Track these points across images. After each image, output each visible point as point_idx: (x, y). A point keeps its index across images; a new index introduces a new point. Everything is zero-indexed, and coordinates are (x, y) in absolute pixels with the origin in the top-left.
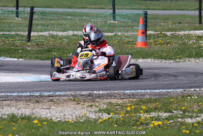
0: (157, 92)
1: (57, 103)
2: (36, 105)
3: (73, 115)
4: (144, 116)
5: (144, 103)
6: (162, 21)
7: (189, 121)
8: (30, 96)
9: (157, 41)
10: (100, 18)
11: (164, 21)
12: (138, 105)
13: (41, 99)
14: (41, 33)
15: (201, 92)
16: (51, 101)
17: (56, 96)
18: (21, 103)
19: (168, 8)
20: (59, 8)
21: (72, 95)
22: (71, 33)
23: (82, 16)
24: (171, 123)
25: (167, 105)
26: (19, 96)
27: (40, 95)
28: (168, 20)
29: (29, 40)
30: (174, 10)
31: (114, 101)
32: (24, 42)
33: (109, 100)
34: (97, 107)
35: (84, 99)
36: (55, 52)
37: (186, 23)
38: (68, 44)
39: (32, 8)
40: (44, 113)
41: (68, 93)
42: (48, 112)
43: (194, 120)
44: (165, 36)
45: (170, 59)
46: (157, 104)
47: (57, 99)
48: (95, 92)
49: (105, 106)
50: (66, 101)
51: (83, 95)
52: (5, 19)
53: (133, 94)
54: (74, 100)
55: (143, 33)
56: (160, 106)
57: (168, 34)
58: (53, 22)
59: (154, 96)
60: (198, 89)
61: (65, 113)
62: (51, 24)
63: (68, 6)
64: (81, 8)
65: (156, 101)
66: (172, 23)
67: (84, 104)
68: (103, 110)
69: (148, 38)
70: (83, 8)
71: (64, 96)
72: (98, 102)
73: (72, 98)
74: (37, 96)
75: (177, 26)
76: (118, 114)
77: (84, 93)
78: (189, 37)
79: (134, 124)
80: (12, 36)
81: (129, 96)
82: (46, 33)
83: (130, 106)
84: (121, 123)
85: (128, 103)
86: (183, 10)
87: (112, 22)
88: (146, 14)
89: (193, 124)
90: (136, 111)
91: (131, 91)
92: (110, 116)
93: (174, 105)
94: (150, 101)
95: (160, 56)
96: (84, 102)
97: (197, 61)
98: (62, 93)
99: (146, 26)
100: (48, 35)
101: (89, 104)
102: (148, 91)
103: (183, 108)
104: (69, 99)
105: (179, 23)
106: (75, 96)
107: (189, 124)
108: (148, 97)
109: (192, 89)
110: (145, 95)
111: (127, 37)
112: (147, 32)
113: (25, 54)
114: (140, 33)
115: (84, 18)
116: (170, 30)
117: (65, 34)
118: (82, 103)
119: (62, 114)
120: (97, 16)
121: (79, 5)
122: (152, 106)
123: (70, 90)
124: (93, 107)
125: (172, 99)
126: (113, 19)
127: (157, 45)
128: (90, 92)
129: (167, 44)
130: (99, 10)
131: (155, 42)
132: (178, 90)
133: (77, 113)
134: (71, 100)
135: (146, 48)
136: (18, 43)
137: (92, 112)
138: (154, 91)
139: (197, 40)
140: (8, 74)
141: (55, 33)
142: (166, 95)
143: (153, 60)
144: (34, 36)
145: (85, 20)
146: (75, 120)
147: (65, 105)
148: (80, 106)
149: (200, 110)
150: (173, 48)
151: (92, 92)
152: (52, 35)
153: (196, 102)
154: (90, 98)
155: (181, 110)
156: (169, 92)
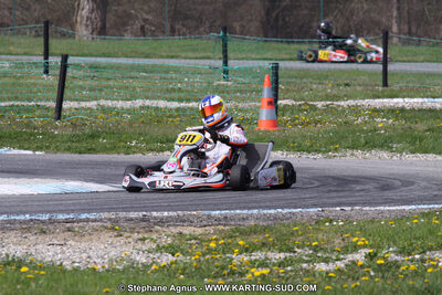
0: (270, 214)
1: (79, 235)
2: (40, 238)
3: (106, 257)
4: (238, 258)
5: (243, 233)
6: (314, 81)
7: (322, 267)
8: (32, 220)
9: (297, 119)
10: (199, 76)
11: (318, 81)
12: (231, 237)
13: (51, 227)
14: (83, 104)
15: (353, 213)
16: (69, 230)
17: (81, 221)
18: (12, 234)
20: (127, 57)
21: (110, 219)
22: (139, 103)
23: (167, 72)
24: (286, 272)
25: (285, 238)
26: (9, 222)
27: (50, 219)
28: (325, 79)
29: (59, 118)
31: (187, 230)
32: (49, 120)
34: (155, 242)
35: (132, 226)
36: (104, 139)
37: (359, 85)
38: (131, 124)
39: (65, 58)
40: (50, 254)
41: (105, 215)
42: (59, 252)
43: (331, 266)
44: (314, 108)
45: (318, 151)
46: (267, 235)
47: (80, 227)
48: (155, 214)
49: (170, 241)
50: (97, 230)
51: (132, 220)
52: (23, 77)
53: (226, 218)
54: (113, 229)
55: (270, 103)
56: (271, 239)
57: (320, 104)
58: (111, 83)
59: (264, 220)
60: (350, 208)
61: (91, 253)
62: (107, 87)
63: (143, 53)
64: (168, 57)
65: (264, 229)
66: (333, 86)
67: (130, 237)
68: (164, 247)
69: (279, 113)
70: (172, 57)
71: (95, 221)
72: (157, 231)
73: (109, 225)
74: (43, 222)
75: (342, 91)
76: (191, 255)
77: (133, 215)
78: (356, 110)
79: (217, 273)
80: (27, 110)
81: (218, 219)
82: (92, 104)
83: (216, 240)
84: (192, 272)
85: (214, 234)
87: (223, 82)
88: (276, 68)
89: (327, 273)
90: (227, 248)
91: (223, 212)
92: (174, 259)
93: (298, 239)
94: (254, 231)
95: (300, 145)
96: (132, 232)
97: (367, 155)
98: (92, 216)
99: (276, 89)
100: (95, 108)
101: (141, 236)
102: (255, 211)
103: (314, 244)
104: (103, 226)
105: (347, 85)
106: (116, 221)
107: (320, 273)
108: (252, 223)
109: (338, 209)
110: (247, 218)
111: (240, 110)
112: (279, 102)
113: (47, 142)
114: (265, 103)
115: (169, 76)
116: (327, 97)
117: (128, 104)
118: (126, 234)
119: (84, 256)
120: (196, 72)
121: (165, 52)
122: (256, 239)
123: (109, 210)
124: (146, 242)
125: (295, 226)
127: (296, 125)
128: (144, 213)
129: (316, 123)
130: (197, 61)
131: (293, 120)
133: (113, 253)
134: (106, 228)
135: (275, 132)
136: (38, 122)
137: (143, 252)
138: (265, 212)
139: (371, 117)
140: (6, 180)
141: (110, 103)
142: (287, 219)
143: (285, 153)
144: (70, 109)
145: (172, 78)
146: (107, 266)
147: (94, 237)
148: (122, 240)
149: (346, 247)
150: (325, 132)
151: (148, 214)
152: (102, 107)
153: (340, 231)
154: (143, 224)
155: (310, 246)
156: (294, 214)
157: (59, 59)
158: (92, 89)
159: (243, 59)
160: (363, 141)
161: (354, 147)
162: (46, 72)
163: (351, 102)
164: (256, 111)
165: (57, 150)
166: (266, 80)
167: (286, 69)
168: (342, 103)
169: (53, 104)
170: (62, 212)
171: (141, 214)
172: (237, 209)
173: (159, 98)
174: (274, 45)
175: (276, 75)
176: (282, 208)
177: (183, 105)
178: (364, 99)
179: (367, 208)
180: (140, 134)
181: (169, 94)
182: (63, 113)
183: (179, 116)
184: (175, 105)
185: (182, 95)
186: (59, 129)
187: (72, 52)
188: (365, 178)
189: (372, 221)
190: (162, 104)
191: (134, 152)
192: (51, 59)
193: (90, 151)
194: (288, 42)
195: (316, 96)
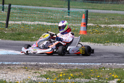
0: (82, 65)
1: (12, 70)
3: (22, 78)
5: (73, 72)
6: (101, 17)
9: (94, 31)
10: (59, 14)
11: (102, 17)
12: (68, 73)
13: (2, 67)
14: (16, 22)
15: (113, 66)
16: (9, 68)
17: (13, 65)
19: (107, 9)
20: (33, 6)
21: (24, 65)
22: (36, 23)
23: (47, 12)
25: (88, 74)
27: (2, 64)
28: (105, 17)
29: (7, 27)
30: (111, 10)
31: (52, 70)
32: (3, 28)
33: (49, 69)
34: (40, 73)
35: (32, 67)
36: (23, 35)
37: (118, 19)
38: (33, 31)
39: (10, 5)
40: (1, 76)
41: (22, 63)
42: (5, 76)
44: (100, 27)
45: (101, 43)
46: (81, 73)
47: (13, 67)
48: (40, 63)
49: (45, 73)
50: (19, 68)
51: (32, 65)
53: (66, 66)
54: (25, 68)
55: (84, 25)
56: (82, 74)
57: (103, 26)
58: (27, 15)
59: (80, 67)
60: (112, 64)
61: (16, 77)
62: (25, 17)
63: (39, 4)
64: (48, 6)
65: (80, 70)
66: (108, 19)
67: (31, 71)
68: (43, 76)
69: (88, 28)
70: (50, 6)
71: (18, 65)
72: (41, 70)
73: (23, 67)
75: (111, 21)
76: (53, 79)
77: (32, 63)
78: (116, 28)
81: (63, 66)
82: (19, 23)
83: (62, 73)
85: (62, 71)
86: (117, 10)
87: (67, 16)
88: (87, 12)
90: (66, 77)
91: (65, 64)
92: (47, 80)
93: (92, 74)
94: (76, 71)
95: (95, 40)
97: (119, 45)
98: (17, 63)
99: (87, 20)
100: (20, 24)
101: (35, 71)
102: (77, 64)
103: (98, 76)
104: (21, 67)
105: (113, 19)
106: (26, 65)
108: (76, 68)
109: (107, 64)
110: (74, 66)
111: (74, 27)
112: (88, 24)
113: (2, 36)
114: (83, 25)
115: (48, 13)
116: (105, 23)
117: (33, 23)
118: (30, 70)
119: (14, 78)
120: (58, 12)
121: (47, 4)
122: (77, 74)
123: (24, 61)
124: (37, 73)
125: (91, 70)
126: (68, 15)
127: (94, 33)
128: (37, 63)
129: (101, 33)
130: (59, 8)
131: (93, 31)
132: (98, 64)
133: (24, 77)
134: (22, 68)
135: (86, 35)
137: (36, 77)
138: (81, 64)
139: (121, 31)
141: (26, 22)
142: (89, 67)
143: (89, 43)
144: (11, 24)
145: (49, 14)
146: (22, 82)
147: (18, 71)
148: (28, 72)
149: (110, 78)
150: (104, 36)
151: (38, 63)
152: (23, 24)
153: (108, 72)
154: (36, 67)
155: (97, 77)
156: (91, 65)
157: (8, 6)
158: (20, 17)
159: (75, 8)
160: (118, 39)
161: (114, 42)
162: (3, 10)
163: (114, 25)
164: (79, 27)
165: (6, 39)
166: (83, 16)
167: (91, 12)
168: (111, 26)
169: (5, 22)
170: (6, 61)
171: (35, 63)
172: (70, 63)
173: (44, 21)
174: (87, 3)
175: (87, 14)
176: (87, 63)
177: (53, 24)
178: (119, 24)
179: (118, 64)
180: (36, 34)
181: (48, 20)
182: (9, 26)
183: (51, 28)
184: (50, 24)
185: (53, 20)
186: (7, 31)
187: (13, 3)
188: (118, 53)
189: (120, 69)
190: (45, 23)
191: (34, 41)
192: (5, 5)
193: (18, 39)
194: (92, 3)
195: (101, 23)
